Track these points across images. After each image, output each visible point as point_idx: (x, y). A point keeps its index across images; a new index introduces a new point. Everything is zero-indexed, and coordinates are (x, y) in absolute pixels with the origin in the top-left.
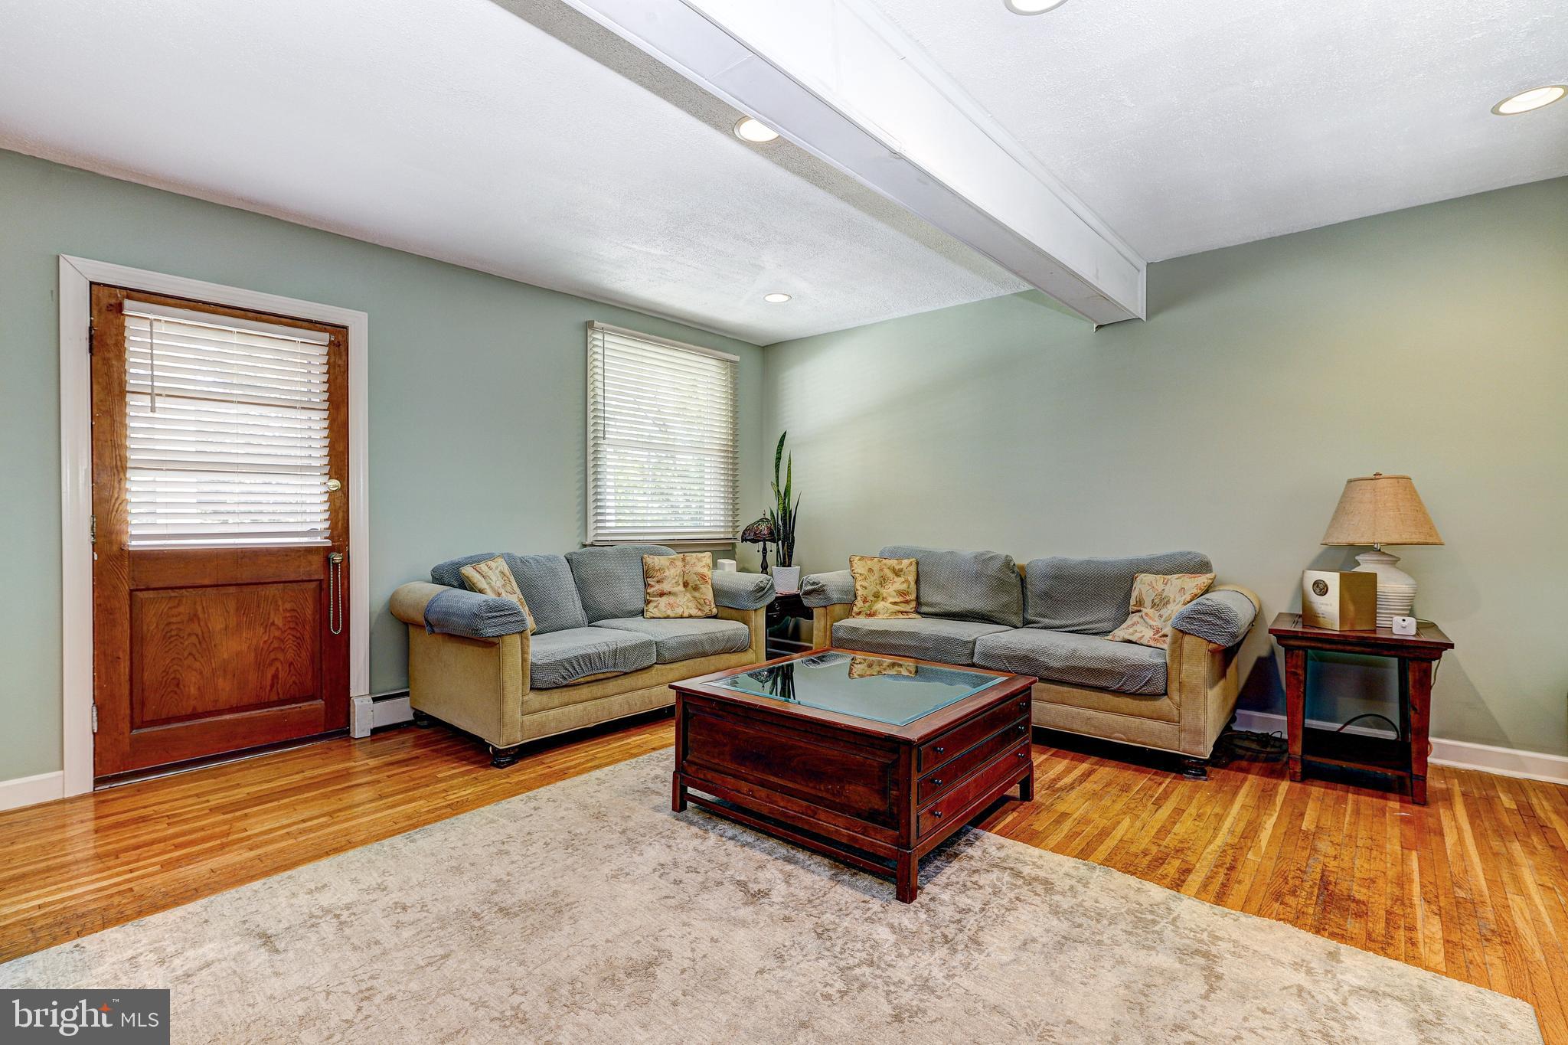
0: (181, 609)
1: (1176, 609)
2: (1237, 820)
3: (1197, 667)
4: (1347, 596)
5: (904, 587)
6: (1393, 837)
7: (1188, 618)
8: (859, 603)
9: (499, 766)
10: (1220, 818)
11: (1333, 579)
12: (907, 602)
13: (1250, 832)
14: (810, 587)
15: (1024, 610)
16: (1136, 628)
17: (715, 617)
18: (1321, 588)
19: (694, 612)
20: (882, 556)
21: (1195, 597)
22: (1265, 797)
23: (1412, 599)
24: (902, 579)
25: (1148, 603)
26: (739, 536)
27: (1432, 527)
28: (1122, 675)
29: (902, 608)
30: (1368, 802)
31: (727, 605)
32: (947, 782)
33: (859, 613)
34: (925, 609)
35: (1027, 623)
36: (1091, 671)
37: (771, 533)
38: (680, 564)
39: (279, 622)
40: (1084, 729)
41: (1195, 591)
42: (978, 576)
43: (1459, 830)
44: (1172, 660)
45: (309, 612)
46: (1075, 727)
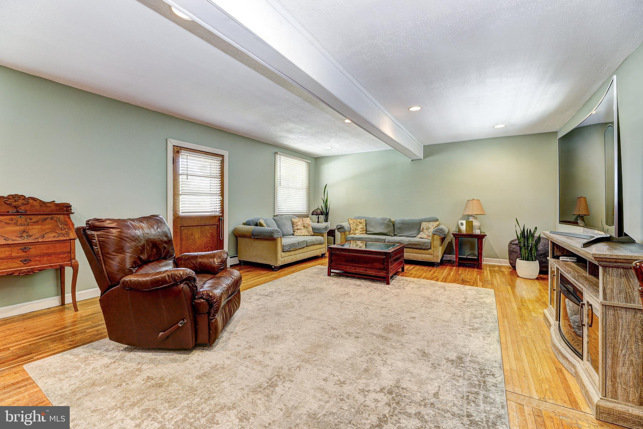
0: (190, 232)
1: (432, 230)
2: (446, 272)
3: (437, 242)
4: (467, 226)
5: (363, 227)
6: (475, 274)
7: (435, 231)
8: (352, 231)
9: (276, 271)
10: (443, 273)
11: (464, 222)
12: (364, 231)
13: (449, 274)
14: (339, 227)
15: (394, 232)
16: (422, 235)
17: (313, 235)
18: (462, 224)
19: (307, 234)
20: (355, 218)
21: (436, 227)
22: (451, 270)
23: (480, 226)
24: (362, 225)
25: (425, 229)
26: (311, 214)
27: (484, 211)
28: (421, 245)
29: (362, 232)
30: (471, 270)
31: (316, 232)
32: (394, 262)
33: (352, 234)
34: (368, 233)
35: (395, 235)
36: (414, 244)
37: (321, 212)
38: (301, 221)
39: (209, 236)
40: (412, 258)
41: (436, 226)
42: (382, 224)
43: (487, 273)
44: (432, 241)
45: (215, 233)
46: (410, 258)
